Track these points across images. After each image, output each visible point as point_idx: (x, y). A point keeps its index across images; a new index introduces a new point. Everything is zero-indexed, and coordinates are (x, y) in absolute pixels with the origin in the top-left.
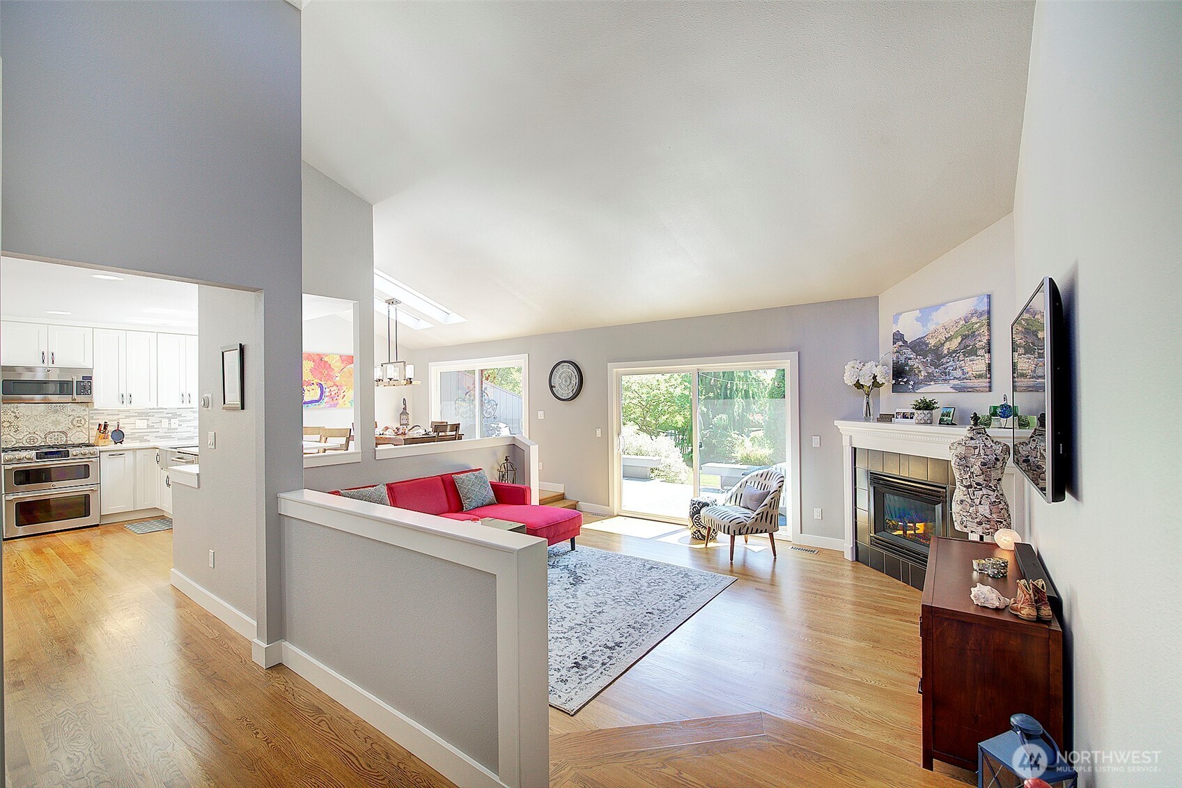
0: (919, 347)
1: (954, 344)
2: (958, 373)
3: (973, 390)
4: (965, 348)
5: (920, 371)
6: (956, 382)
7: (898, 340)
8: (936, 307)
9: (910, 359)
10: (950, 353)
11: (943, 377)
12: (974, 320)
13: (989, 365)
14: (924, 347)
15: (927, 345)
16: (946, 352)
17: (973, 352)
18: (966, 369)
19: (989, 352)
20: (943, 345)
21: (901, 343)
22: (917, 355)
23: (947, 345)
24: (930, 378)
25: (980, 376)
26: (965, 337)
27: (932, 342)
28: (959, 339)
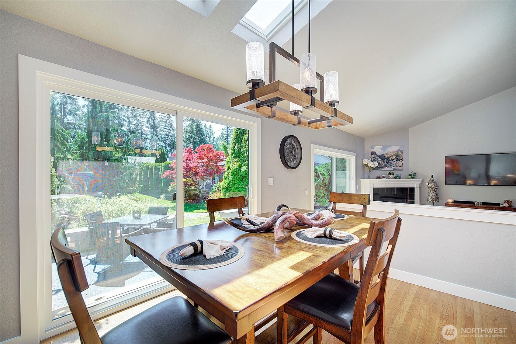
0: (382, 157)
1: (394, 157)
2: (395, 165)
3: (399, 170)
4: (397, 159)
5: (382, 164)
6: (394, 168)
7: (374, 154)
8: (388, 146)
9: (379, 160)
10: (392, 160)
11: (390, 166)
12: (399, 152)
13: (402, 164)
14: (384, 157)
15: (385, 157)
16: (391, 159)
17: (399, 160)
18: (397, 164)
19: (402, 160)
20: (390, 157)
21: (375, 155)
22: (381, 159)
23: (391, 157)
24: (386, 166)
25: (401, 166)
26: (397, 156)
27: (387, 156)
28: (395, 156)
